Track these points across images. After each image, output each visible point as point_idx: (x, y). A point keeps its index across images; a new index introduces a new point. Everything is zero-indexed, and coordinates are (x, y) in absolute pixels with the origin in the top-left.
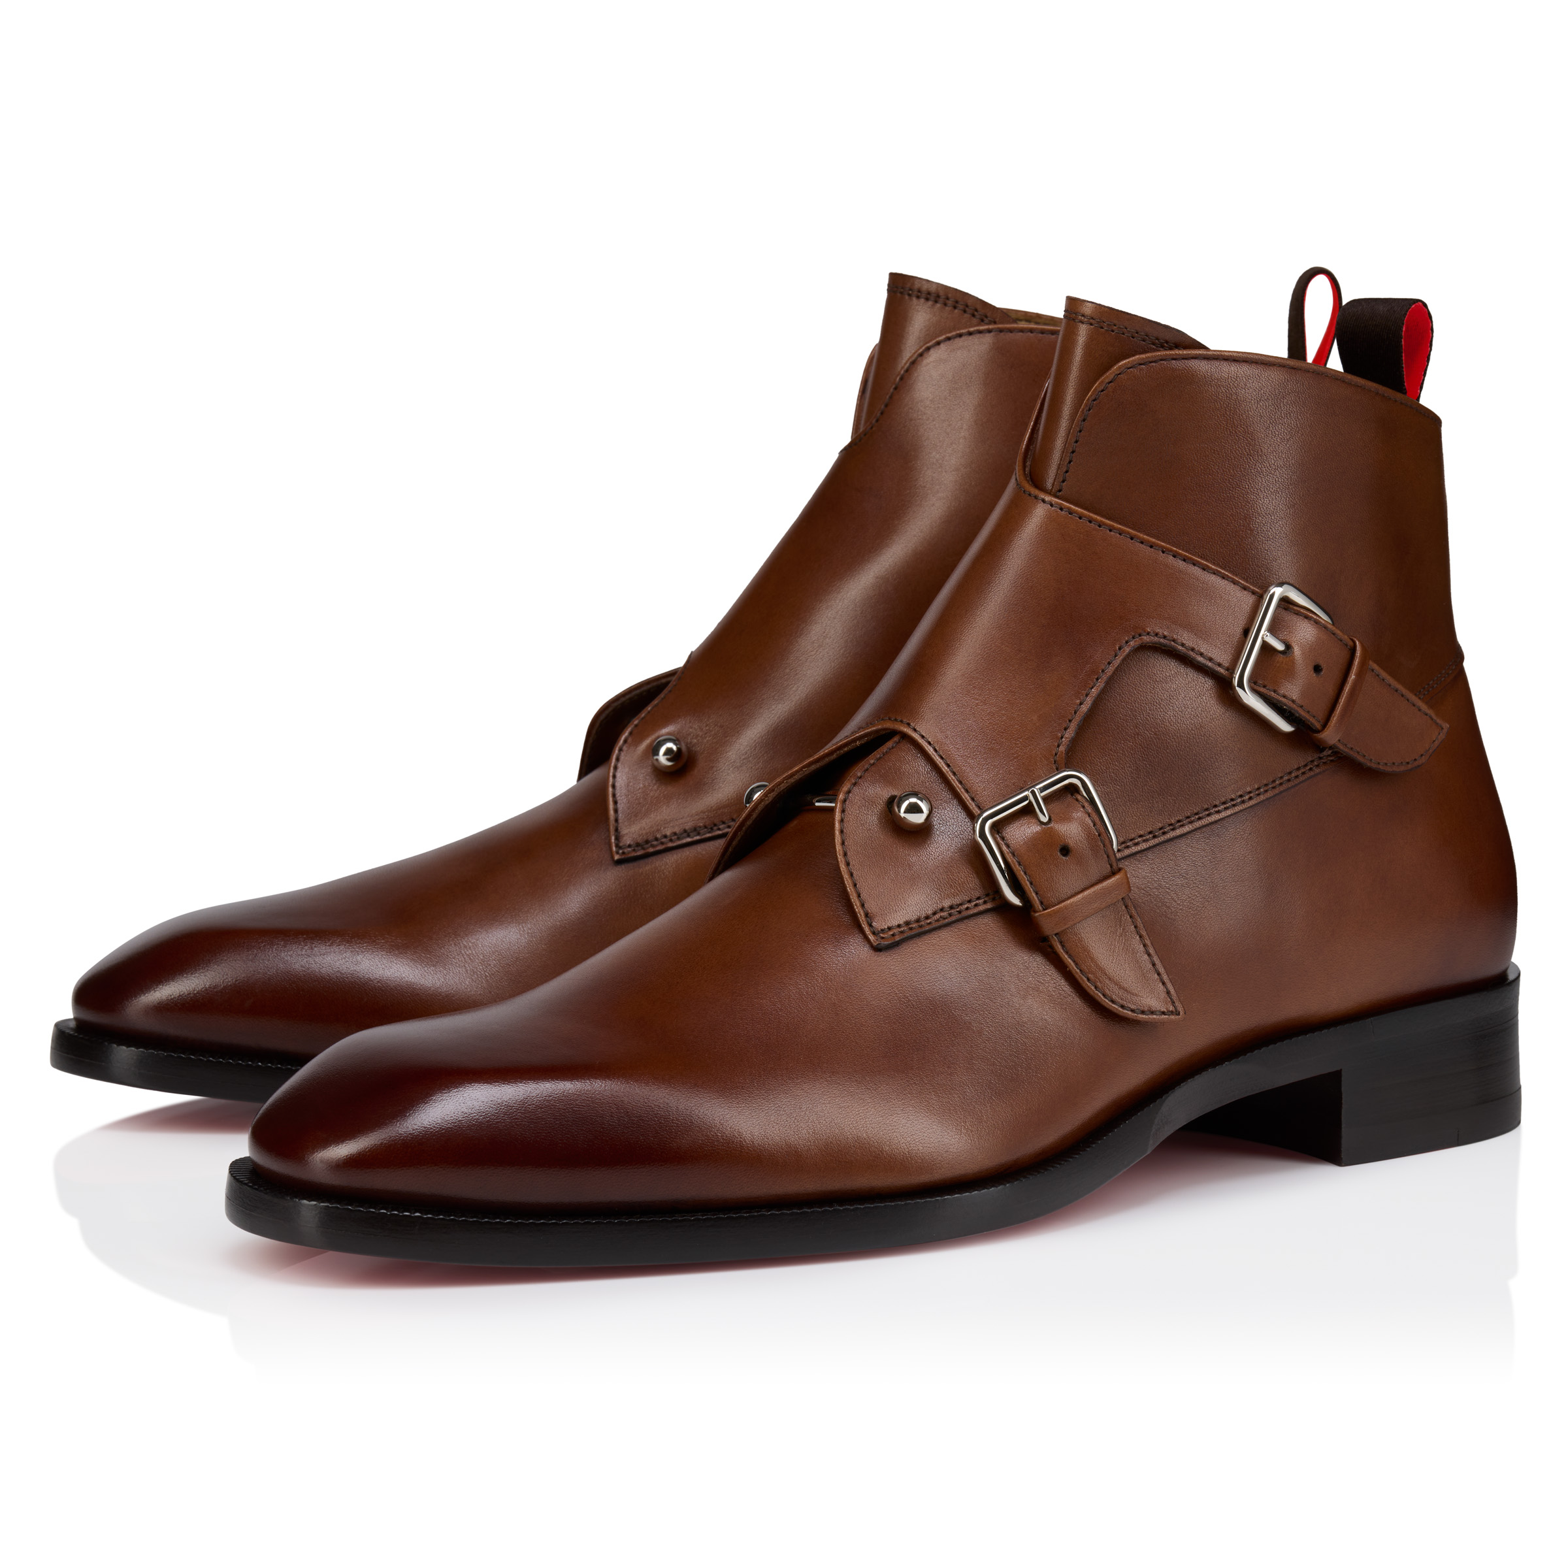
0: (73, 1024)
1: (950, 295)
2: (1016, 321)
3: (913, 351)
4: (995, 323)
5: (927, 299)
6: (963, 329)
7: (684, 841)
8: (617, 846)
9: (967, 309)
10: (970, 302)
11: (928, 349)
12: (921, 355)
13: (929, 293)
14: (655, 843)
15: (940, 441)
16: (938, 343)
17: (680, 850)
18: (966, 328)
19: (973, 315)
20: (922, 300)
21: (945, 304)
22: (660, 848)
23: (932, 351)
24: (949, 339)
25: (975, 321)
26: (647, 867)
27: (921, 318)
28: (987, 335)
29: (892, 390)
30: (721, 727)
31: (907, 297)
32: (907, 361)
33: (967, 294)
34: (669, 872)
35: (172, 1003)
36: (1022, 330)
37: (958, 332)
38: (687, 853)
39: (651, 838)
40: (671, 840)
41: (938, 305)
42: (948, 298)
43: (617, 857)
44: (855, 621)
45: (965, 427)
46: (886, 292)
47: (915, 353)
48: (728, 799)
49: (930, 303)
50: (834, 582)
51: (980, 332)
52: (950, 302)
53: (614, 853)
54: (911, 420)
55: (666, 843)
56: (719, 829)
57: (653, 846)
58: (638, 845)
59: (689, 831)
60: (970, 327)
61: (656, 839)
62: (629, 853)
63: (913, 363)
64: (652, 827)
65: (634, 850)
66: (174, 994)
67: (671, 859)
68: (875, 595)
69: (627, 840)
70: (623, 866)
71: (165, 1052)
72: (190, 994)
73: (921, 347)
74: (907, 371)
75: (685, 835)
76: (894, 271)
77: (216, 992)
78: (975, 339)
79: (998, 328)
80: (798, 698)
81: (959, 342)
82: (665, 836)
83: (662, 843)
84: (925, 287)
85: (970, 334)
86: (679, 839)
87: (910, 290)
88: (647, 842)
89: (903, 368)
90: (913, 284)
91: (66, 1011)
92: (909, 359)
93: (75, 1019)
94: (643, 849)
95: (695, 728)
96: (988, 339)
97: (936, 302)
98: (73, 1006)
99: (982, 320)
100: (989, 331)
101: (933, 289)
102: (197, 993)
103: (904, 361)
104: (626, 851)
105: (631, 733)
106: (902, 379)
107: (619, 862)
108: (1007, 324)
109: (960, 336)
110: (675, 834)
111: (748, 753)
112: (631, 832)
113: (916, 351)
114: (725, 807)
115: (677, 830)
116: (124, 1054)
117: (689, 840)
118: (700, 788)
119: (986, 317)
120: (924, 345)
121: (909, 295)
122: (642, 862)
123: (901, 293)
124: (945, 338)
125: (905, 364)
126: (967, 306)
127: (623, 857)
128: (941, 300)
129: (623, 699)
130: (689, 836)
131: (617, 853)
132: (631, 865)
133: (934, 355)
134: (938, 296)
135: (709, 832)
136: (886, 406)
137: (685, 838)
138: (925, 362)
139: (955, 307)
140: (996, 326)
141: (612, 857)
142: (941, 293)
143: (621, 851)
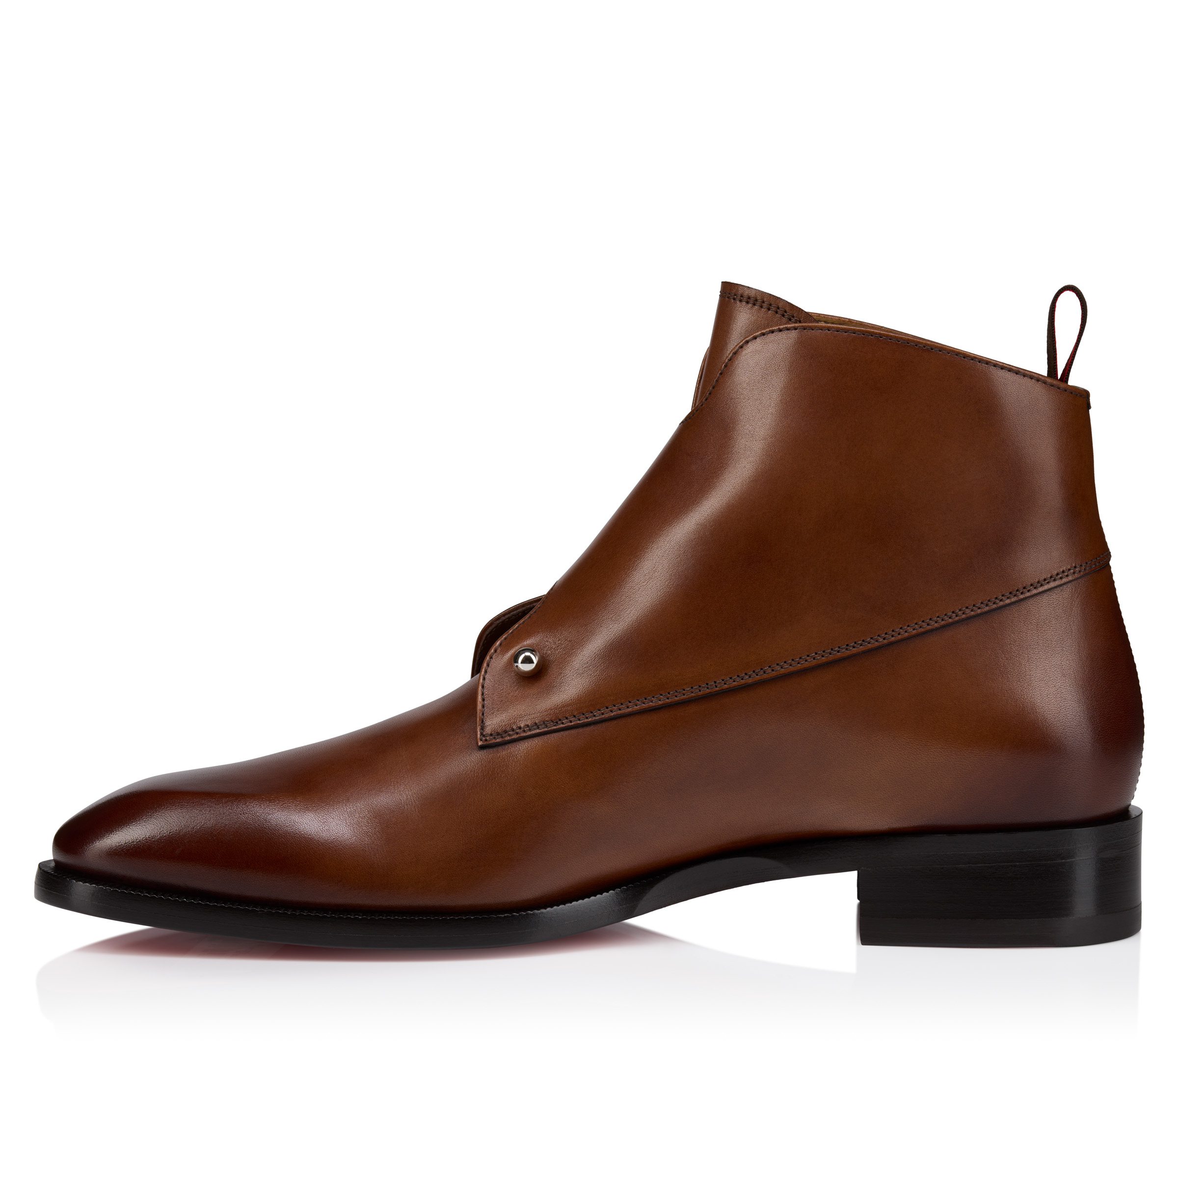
0: (53, 864)
1: (765, 299)
2: (818, 321)
3: (736, 344)
4: (800, 322)
5: (747, 302)
6: (775, 327)
7: (533, 732)
8: (482, 734)
9: (778, 310)
10: (780, 305)
11: (747, 342)
12: (741, 347)
13: (749, 298)
14: (511, 733)
15: (753, 416)
16: (755, 338)
17: (531, 740)
18: (777, 325)
19: (783, 316)
20: (744, 303)
21: (761, 307)
22: (515, 736)
23: (750, 344)
24: (763, 334)
25: (784, 320)
26: (503, 752)
27: (743, 317)
28: (793, 331)
29: (718, 375)
30: (570, 641)
31: (732, 301)
32: (731, 352)
33: (779, 298)
34: (521, 757)
35: (120, 849)
36: (821, 328)
37: (771, 329)
38: (536, 741)
39: (508, 729)
40: (524, 731)
41: (756, 307)
42: (763, 302)
43: (480, 743)
44: (679, 559)
45: (773, 405)
46: (719, 297)
47: (737, 346)
48: (571, 700)
49: (750, 305)
50: (665, 527)
51: (788, 329)
52: (765, 305)
53: (479, 740)
54: (732, 399)
55: (520, 734)
56: (563, 723)
57: (510, 735)
58: (498, 734)
59: (538, 724)
60: (780, 325)
61: (513, 730)
62: (490, 741)
63: (735, 353)
64: (510, 720)
65: (495, 738)
66: (122, 842)
67: (523, 747)
68: (695, 539)
69: (488, 730)
70: (485, 751)
71: (111, 887)
72: (134, 842)
73: (742, 341)
74: (730, 360)
75: (535, 727)
76: (724, 281)
77: (154, 841)
78: (784, 334)
79: (802, 326)
80: (630, 619)
81: (771, 337)
82: (520, 728)
83: (517, 733)
84: (746, 293)
85: (780, 330)
86: (530, 730)
87: (735, 295)
88: (506, 732)
89: (727, 357)
90: (737, 290)
91: (47, 854)
92: (732, 350)
93: (54, 860)
94: (502, 737)
95: (550, 642)
96: (794, 334)
97: (754, 304)
98: (53, 851)
99: (790, 320)
100: (795, 329)
101: (752, 294)
102: (139, 842)
103: (729, 350)
104: (488, 738)
105: (500, 644)
106: (726, 366)
107: (482, 748)
108: (810, 323)
109: (772, 332)
110: (528, 726)
111: (589, 662)
112: (493, 722)
113: (738, 344)
114: (568, 705)
115: (529, 723)
116: (82, 889)
117: (538, 731)
118: (549, 689)
119: (793, 317)
120: (744, 339)
121: (734, 299)
122: (500, 748)
123: (728, 297)
124: (760, 334)
125: (729, 354)
126: (778, 308)
127: (485, 743)
128: (758, 303)
129: (504, 618)
130: (538, 728)
131: (481, 740)
132: (491, 750)
133: (751, 347)
134: (756, 300)
135: (555, 726)
136: (713, 388)
137: (535, 729)
138: (744, 353)
139: (769, 309)
140: (801, 324)
141: (477, 743)
142: (759, 298)
143: (484, 739)
